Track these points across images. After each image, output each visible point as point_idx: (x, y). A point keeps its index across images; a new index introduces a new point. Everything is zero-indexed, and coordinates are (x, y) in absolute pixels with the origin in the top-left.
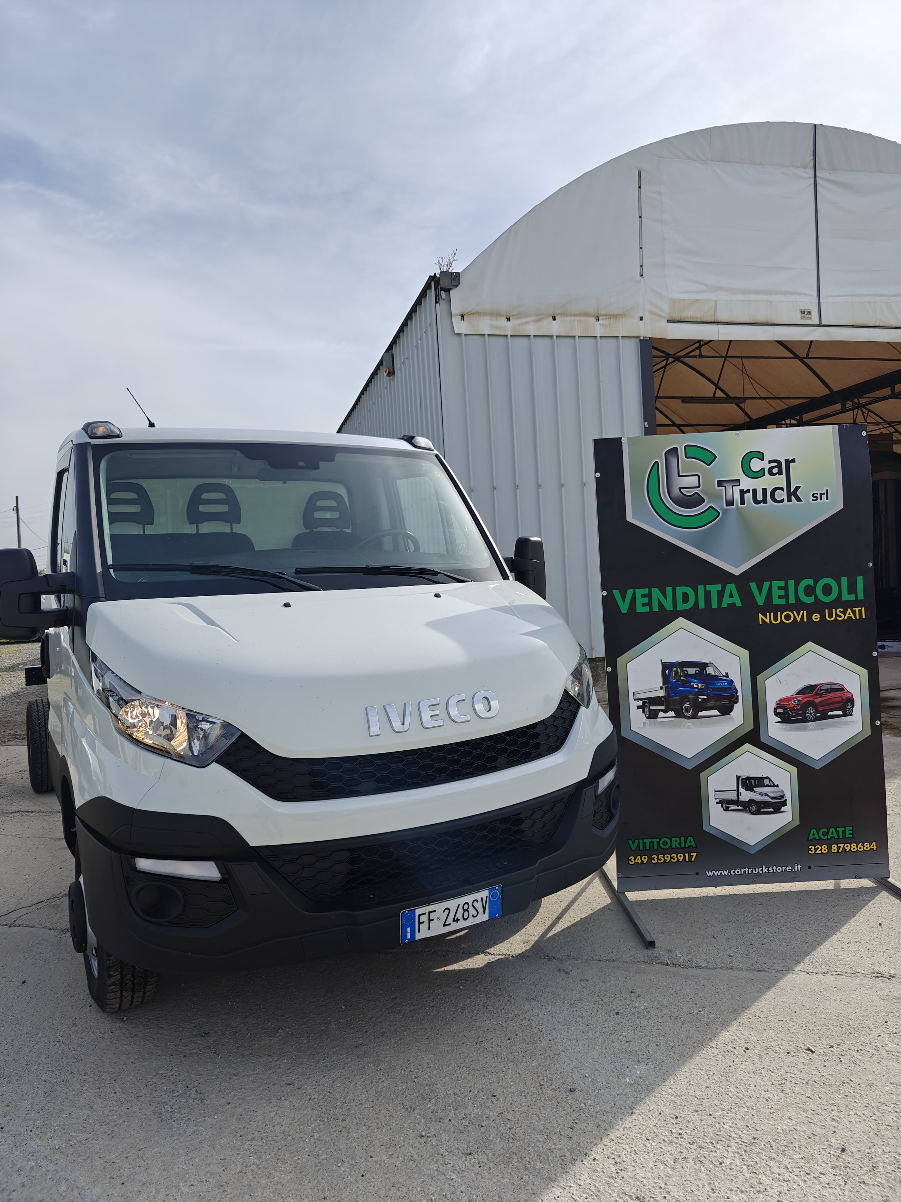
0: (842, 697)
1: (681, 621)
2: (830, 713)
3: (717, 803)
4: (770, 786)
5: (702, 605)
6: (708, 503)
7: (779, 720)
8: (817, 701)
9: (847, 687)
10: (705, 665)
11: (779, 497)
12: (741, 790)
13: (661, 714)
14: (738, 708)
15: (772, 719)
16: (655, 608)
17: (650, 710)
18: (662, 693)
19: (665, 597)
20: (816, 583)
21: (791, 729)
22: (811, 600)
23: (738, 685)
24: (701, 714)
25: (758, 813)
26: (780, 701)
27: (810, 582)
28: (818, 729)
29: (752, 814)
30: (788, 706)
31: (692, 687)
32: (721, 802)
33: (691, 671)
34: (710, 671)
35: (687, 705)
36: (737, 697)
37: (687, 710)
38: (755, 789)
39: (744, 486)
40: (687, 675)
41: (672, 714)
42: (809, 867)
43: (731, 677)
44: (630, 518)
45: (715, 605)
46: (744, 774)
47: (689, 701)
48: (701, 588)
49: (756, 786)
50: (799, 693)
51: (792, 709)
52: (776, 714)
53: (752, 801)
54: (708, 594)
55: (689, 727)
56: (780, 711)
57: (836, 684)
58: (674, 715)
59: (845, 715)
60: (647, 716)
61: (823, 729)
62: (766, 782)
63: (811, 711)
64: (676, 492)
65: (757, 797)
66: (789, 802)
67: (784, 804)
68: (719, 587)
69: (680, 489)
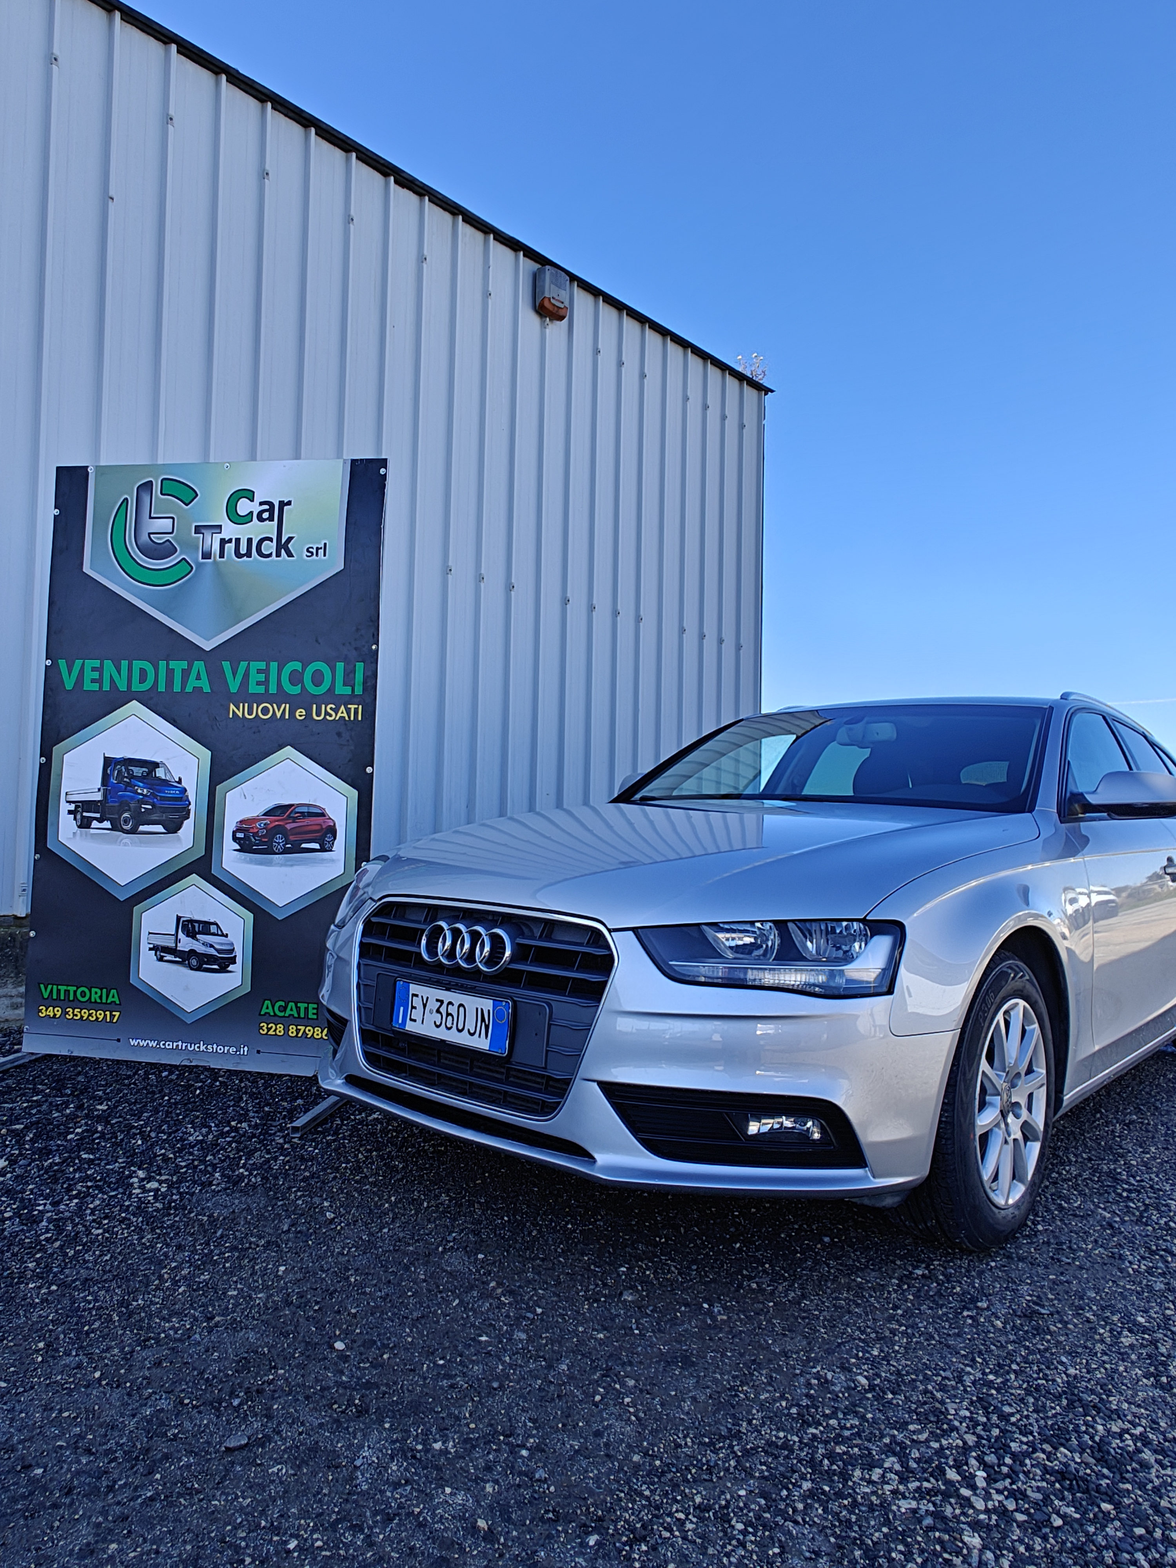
0: (320, 825)
1: (134, 705)
2: (304, 846)
3: (150, 949)
4: (217, 935)
5: (162, 688)
6: (180, 554)
7: (238, 847)
8: (289, 827)
9: (328, 812)
10: (156, 765)
11: (265, 550)
12: (181, 935)
13: (95, 824)
14: (188, 826)
15: (229, 845)
16: (106, 687)
17: (83, 817)
18: (98, 797)
19: (119, 672)
20: (304, 669)
21: (251, 862)
22: (296, 690)
23: (191, 795)
24: (142, 828)
25: (199, 969)
26: (241, 822)
27: (297, 665)
28: (286, 865)
29: (192, 969)
30: (251, 830)
31: (136, 792)
32: (155, 948)
33: (138, 771)
34: (160, 773)
35: (126, 815)
36: (189, 811)
37: (126, 821)
38: (198, 936)
39: (225, 535)
40: (132, 776)
41: (107, 824)
42: (258, 1052)
43: (184, 784)
44: (87, 569)
45: (177, 688)
46: (187, 915)
47: (129, 810)
48: (162, 664)
49: (200, 933)
50: (266, 814)
51: (255, 834)
52: (235, 839)
53: (192, 952)
54: (170, 673)
55: (125, 845)
56: (240, 835)
57: (315, 806)
58: (110, 827)
59: (323, 850)
60: (79, 824)
61: (292, 866)
62: (213, 929)
63: (279, 839)
64: (144, 538)
65: (200, 949)
66: (239, 960)
67: (233, 961)
68: (184, 664)
69: (149, 534)
